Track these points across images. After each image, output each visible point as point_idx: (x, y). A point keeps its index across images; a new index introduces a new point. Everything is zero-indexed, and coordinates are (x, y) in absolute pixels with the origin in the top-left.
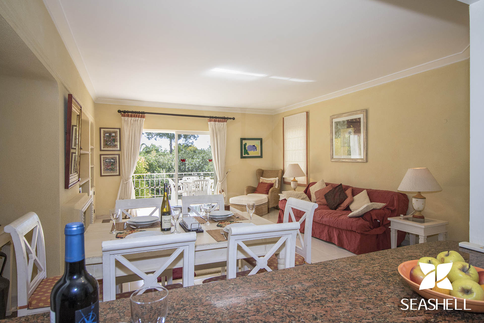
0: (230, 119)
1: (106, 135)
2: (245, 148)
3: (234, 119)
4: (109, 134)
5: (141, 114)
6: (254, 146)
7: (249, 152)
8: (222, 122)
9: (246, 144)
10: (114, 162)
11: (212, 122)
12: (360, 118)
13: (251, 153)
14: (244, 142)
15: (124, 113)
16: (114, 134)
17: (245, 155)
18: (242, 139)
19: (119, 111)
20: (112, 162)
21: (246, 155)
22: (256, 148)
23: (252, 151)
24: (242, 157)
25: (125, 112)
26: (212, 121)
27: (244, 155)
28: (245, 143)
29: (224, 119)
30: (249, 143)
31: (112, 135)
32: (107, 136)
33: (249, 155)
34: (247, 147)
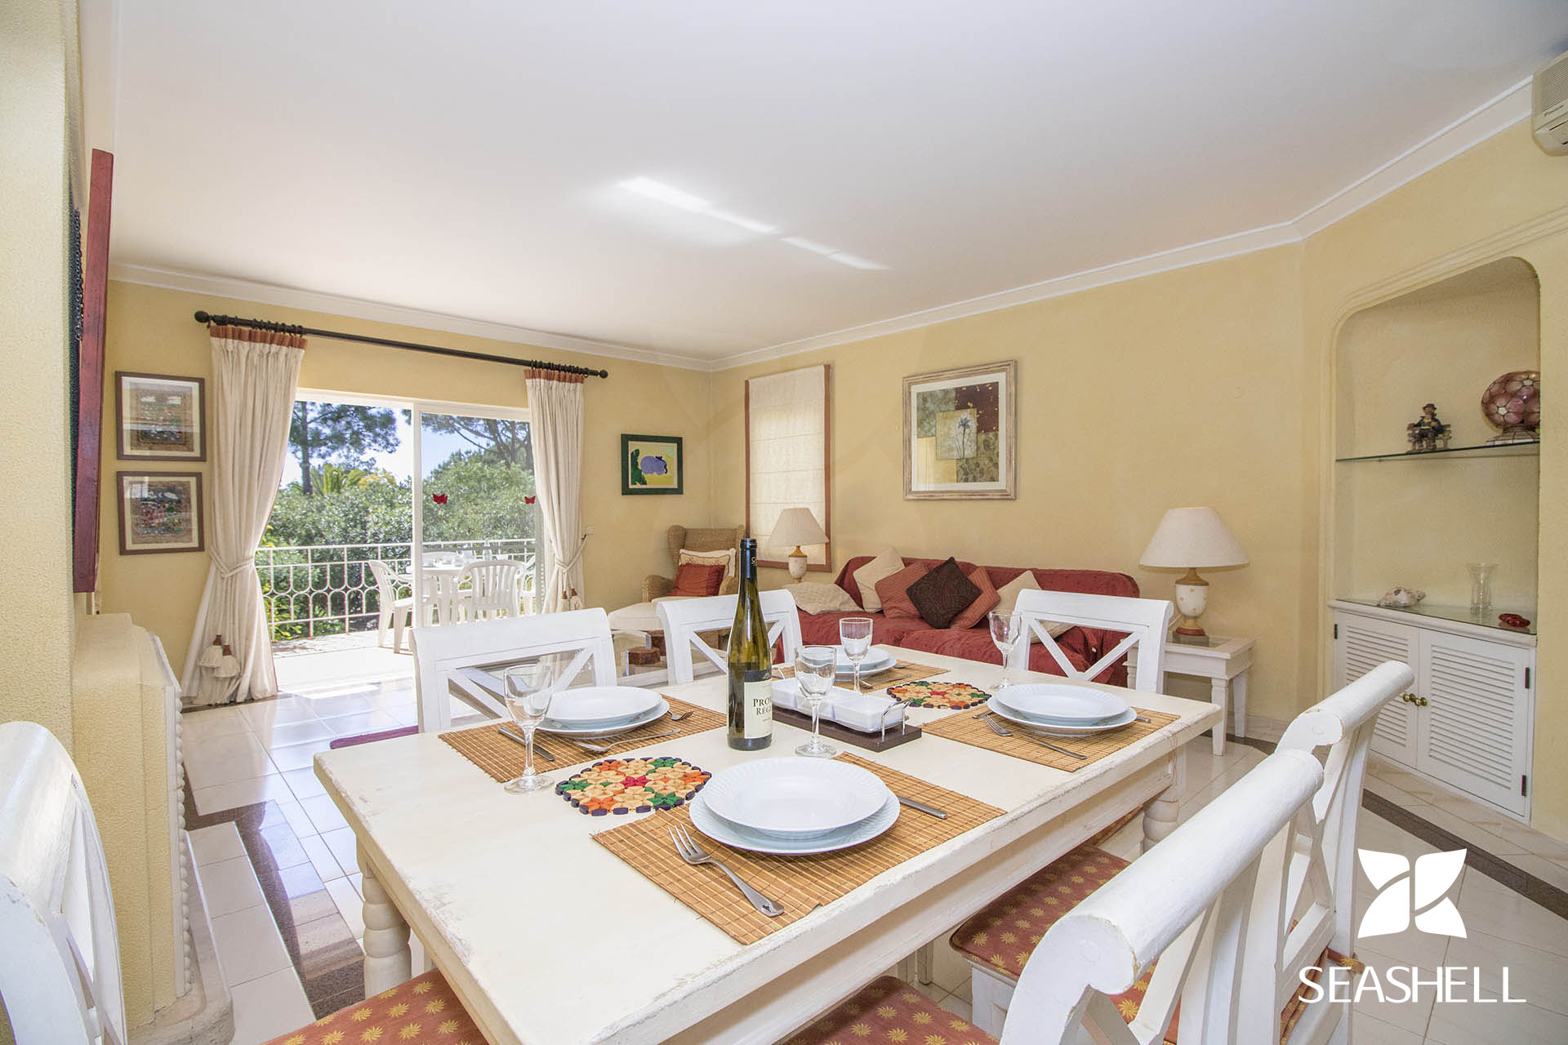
0: (594, 373)
1: (144, 399)
2: (635, 464)
3: (604, 375)
4: (157, 398)
5: (291, 334)
6: (660, 458)
7: (647, 476)
8: (570, 381)
9: (637, 451)
10: (179, 501)
11: (538, 380)
12: (998, 383)
13: (653, 480)
14: (633, 446)
15: (221, 324)
16: (177, 401)
17: (635, 484)
18: (626, 439)
19: (201, 317)
20: (171, 501)
21: (638, 486)
22: (665, 467)
23: (655, 473)
24: (626, 491)
25: (223, 321)
26: (540, 377)
27: (631, 486)
28: (633, 450)
29: (574, 373)
30: (647, 450)
31: (171, 402)
32: (150, 404)
33: (645, 483)
34: (639, 461)
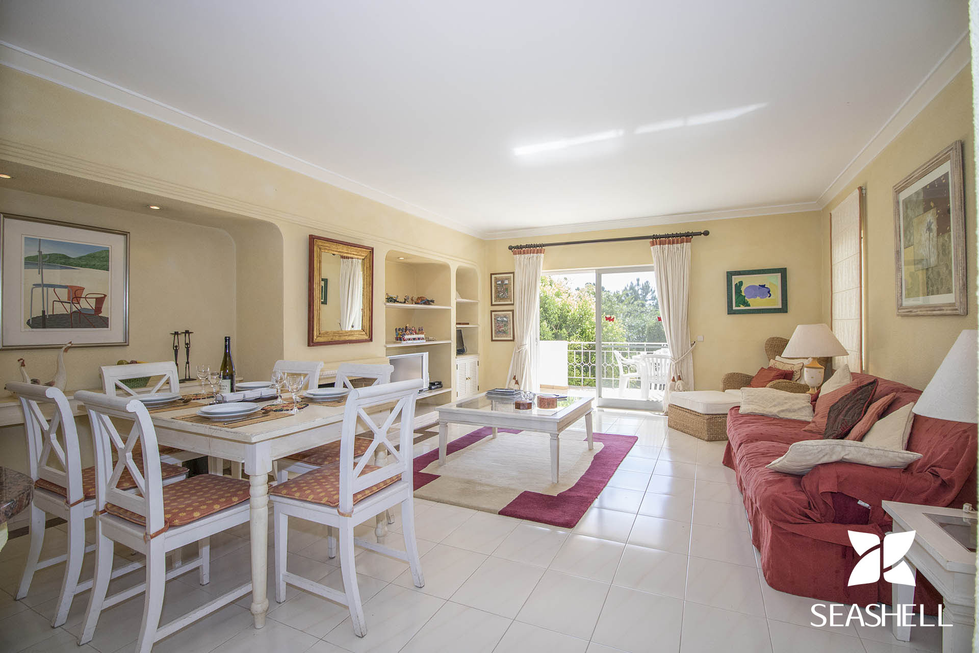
0: (700, 234)
1: (498, 283)
2: (738, 291)
3: (706, 233)
4: (502, 282)
5: (536, 248)
6: (763, 286)
7: (750, 301)
8: (677, 243)
9: (741, 283)
10: (507, 321)
11: (656, 246)
13: (756, 303)
14: (736, 280)
15: (517, 249)
16: (506, 282)
17: (740, 306)
18: (730, 275)
19: (510, 248)
20: (505, 321)
21: (742, 307)
22: (769, 292)
23: (758, 297)
24: (731, 311)
25: (517, 247)
26: (657, 244)
27: (734, 308)
28: (737, 282)
29: (687, 236)
30: (749, 281)
31: (505, 283)
32: (499, 284)
33: (749, 306)
34: (743, 289)
